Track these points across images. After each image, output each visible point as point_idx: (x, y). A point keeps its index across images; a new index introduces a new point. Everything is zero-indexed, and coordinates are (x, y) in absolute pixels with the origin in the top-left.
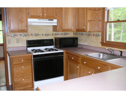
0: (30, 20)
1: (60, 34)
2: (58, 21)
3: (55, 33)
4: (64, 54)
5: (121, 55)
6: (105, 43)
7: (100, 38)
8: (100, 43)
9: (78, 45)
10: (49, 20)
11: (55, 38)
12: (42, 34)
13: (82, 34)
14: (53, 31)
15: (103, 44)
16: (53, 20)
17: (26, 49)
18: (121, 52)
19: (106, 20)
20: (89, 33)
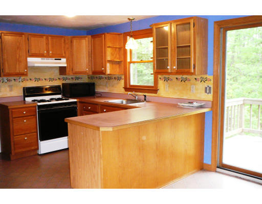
0: (30, 60)
1: (70, 79)
2: (67, 61)
3: (62, 76)
4: (78, 104)
5: (145, 100)
6: (129, 88)
7: (122, 82)
8: (123, 88)
10: (55, 59)
11: (63, 84)
12: (45, 79)
13: (100, 78)
14: (60, 74)
15: (126, 89)
16: (60, 59)
17: (23, 100)
18: (145, 96)
19: (128, 60)
20: (109, 76)
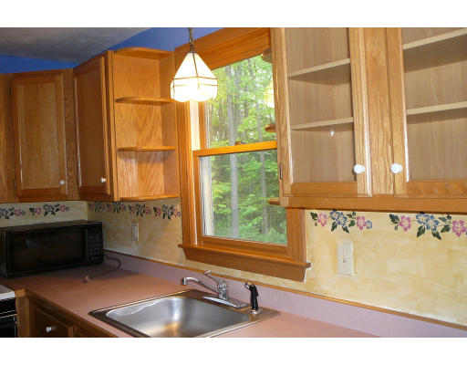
1: (23, 213)
6: (198, 249)
7: (177, 223)
8: (179, 246)
9: (105, 259)
15: (191, 253)
18: (253, 289)
